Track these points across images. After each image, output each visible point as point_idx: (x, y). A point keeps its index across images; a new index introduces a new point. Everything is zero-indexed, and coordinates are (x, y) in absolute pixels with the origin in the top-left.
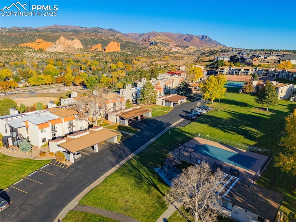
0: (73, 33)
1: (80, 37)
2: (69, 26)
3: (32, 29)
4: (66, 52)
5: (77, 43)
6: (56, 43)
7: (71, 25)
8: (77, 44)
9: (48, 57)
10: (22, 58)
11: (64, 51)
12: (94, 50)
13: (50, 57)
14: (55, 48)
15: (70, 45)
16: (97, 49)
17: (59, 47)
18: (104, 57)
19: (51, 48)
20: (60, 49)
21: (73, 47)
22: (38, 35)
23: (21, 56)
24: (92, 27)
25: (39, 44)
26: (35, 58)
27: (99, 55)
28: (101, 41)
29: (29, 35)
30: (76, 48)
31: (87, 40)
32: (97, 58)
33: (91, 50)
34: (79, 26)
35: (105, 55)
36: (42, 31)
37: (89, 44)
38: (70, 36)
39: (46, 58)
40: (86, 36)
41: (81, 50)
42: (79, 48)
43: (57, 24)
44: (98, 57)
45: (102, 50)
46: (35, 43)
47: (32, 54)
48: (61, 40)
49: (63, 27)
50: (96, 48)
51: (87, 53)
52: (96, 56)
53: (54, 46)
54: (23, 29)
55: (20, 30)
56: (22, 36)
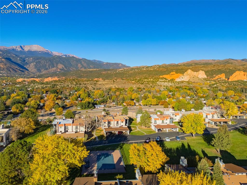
0: (203, 66)
1: (209, 68)
2: (204, 60)
3: (174, 64)
4: (191, 81)
5: (202, 73)
6: (184, 74)
7: (205, 59)
8: (202, 75)
9: (172, 85)
10: (155, 86)
11: (189, 80)
12: (216, 79)
13: (174, 85)
14: (182, 78)
15: (195, 76)
16: (221, 78)
17: (186, 77)
18: (222, 85)
19: (180, 78)
20: (186, 79)
21: (197, 77)
22: (176, 69)
23: (154, 84)
24: (225, 59)
25: (172, 75)
26: (163, 86)
27: (217, 84)
28: (228, 71)
29: (170, 69)
30: (200, 78)
31: (214, 70)
32: (214, 86)
33: (214, 79)
34: (212, 59)
35: (223, 84)
36: (181, 65)
37: (215, 74)
38: (199, 68)
39: (171, 86)
40: (214, 67)
41: (205, 79)
42: (202, 78)
43: (194, 60)
44: (216, 86)
45: (225, 79)
46: (170, 75)
47: (162, 83)
48: (188, 72)
49: (198, 61)
50: (219, 77)
51: (209, 81)
52: (214, 84)
53: (182, 77)
54: (168, 65)
55: (166, 66)
56: (165, 70)
